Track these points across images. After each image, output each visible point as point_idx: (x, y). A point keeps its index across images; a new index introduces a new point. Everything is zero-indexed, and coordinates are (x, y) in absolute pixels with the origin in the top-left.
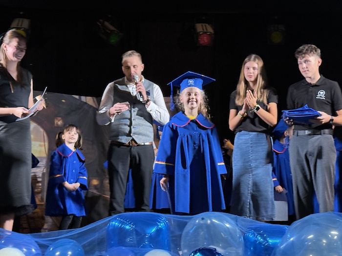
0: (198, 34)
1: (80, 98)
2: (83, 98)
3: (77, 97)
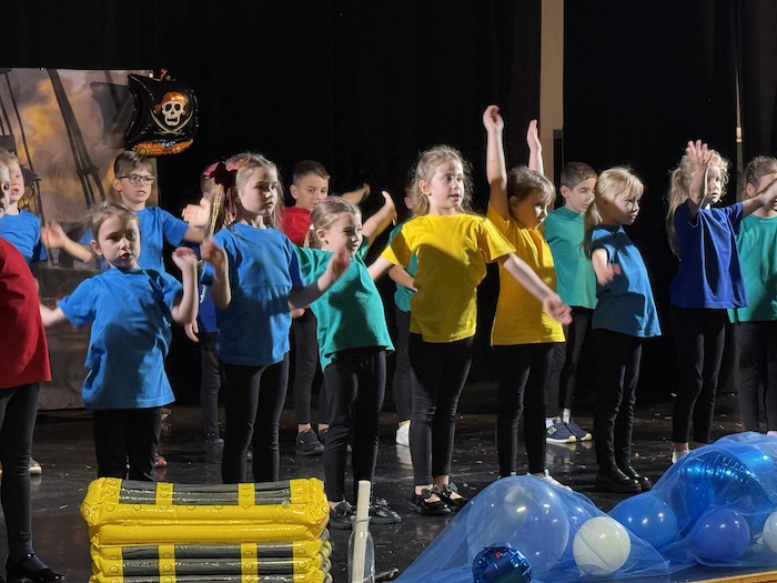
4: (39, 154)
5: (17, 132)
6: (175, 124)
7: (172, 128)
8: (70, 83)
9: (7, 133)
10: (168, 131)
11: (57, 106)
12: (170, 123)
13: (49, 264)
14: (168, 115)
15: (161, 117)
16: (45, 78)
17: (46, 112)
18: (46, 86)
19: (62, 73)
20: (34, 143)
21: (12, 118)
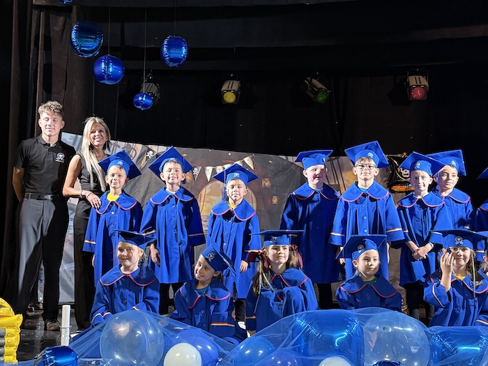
0: (411, 88)
1: (287, 159)
2: (290, 158)
3: (284, 157)
5: (341, 183)
6: (407, 176)
7: (406, 178)
9: (337, 183)
10: (405, 180)
12: (405, 176)
14: (403, 172)
15: (400, 173)
21: (339, 177)
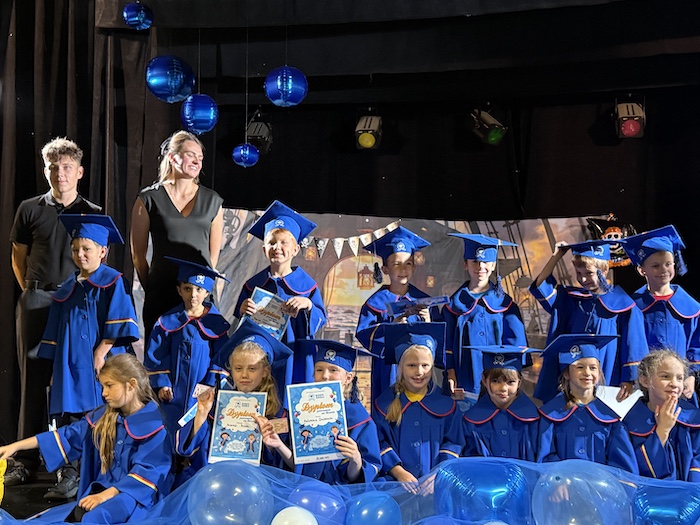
0: (620, 122)
1: (447, 224)
2: (451, 224)
3: (442, 222)
4: (535, 268)
5: (522, 256)
8: (556, 226)
9: (517, 257)
11: (547, 241)
13: (540, 333)
16: (540, 224)
17: (540, 244)
18: (542, 229)
19: (550, 220)
20: (533, 263)
21: (520, 249)
